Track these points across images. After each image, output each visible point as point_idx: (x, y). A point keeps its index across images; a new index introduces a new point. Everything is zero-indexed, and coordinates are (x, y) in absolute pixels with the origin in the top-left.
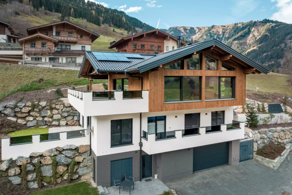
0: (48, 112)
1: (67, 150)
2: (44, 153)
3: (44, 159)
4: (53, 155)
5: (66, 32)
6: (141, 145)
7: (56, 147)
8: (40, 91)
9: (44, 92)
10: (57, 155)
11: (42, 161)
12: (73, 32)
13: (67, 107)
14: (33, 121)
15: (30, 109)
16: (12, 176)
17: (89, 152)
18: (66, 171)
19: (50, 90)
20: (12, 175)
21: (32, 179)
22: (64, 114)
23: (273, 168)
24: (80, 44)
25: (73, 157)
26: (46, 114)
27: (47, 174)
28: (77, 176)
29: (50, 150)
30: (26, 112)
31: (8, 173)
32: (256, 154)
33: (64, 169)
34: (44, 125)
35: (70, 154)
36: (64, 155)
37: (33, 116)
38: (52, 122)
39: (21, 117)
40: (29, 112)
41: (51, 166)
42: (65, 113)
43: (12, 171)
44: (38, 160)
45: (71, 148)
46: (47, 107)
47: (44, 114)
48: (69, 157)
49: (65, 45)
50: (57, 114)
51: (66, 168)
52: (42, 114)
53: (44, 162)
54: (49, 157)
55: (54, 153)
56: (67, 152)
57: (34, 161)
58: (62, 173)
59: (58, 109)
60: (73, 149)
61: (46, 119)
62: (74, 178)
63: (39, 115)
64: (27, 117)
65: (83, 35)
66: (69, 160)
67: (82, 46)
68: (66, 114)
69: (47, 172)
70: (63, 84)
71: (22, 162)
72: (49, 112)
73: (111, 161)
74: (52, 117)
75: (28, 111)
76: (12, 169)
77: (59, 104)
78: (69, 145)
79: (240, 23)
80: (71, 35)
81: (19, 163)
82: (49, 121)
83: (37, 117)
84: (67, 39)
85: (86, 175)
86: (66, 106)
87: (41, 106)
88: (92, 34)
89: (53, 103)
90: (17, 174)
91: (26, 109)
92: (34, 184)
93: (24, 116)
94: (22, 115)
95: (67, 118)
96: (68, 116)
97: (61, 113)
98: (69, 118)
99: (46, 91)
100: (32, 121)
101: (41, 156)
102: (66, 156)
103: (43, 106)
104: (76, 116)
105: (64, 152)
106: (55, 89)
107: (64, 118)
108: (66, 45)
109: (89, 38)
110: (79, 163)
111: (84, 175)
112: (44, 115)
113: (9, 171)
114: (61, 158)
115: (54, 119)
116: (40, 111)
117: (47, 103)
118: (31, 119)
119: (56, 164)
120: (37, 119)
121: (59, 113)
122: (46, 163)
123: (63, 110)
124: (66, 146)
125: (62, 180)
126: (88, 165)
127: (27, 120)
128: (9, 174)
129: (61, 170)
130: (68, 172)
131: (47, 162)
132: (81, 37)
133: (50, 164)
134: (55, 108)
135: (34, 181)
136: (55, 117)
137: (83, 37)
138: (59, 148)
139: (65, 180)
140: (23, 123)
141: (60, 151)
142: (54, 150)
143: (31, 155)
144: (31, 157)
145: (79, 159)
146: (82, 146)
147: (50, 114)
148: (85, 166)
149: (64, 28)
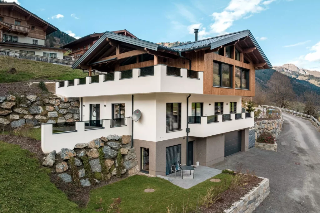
0: (39, 109)
1: (112, 140)
2: (89, 144)
3: (91, 152)
4: (98, 146)
5: (13, 19)
6: (188, 130)
7: (100, 137)
8: (18, 84)
9: (24, 85)
10: (103, 147)
11: (88, 153)
12: (22, 20)
13: (64, 103)
14: (20, 120)
15: (14, 104)
16: (61, 173)
17: (131, 143)
18: (113, 165)
19: (31, 84)
20: (61, 171)
21: (83, 176)
22: (61, 110)
23: (275, 151)
24: (31, 37)
25: (118, 148)
26: (37, 111)
27: (96, 169)
28: (125, 170)
29: (95, 141)
30: (9, 107)
31: (55, 169)
32: (256, 142)
33: (111, 163)
34: (35, 125)
35: (115, 145)
36: (109, 146)
37: (18, 114)
38: (47, 121)
39: (1, 114)
40: (13, 108)
41: (98, 159)
42: (64, 110)
43: (59, 166)
44: (84, 153)
45: (115, 138)
46: (37, 102)
47: (35, 110)
48: (114, 149)
49: (10, 36)
50: (53, 111)
51: (113, 162)
52: (31, 111)
53: (91, 155)
54: (95, 150)
55: (100, 143)
56: (112, 143)
57: (81, 154)
58: (110, 168)
59: (53, 105)
60: (116, 139)
61: (37, 117)
62: (122, 173)
63: (28, 113)
64: (10, 115)
65: (35, 27)
66: (115, 152)
67: (34, 40)
68: (64, 112)
69: (96, 167)
70: (43, 78)
71: (68, 156)
72: (41, 109)
73: (167, 148)
74: (46, 115)
75: (11, 107)
76: (59, 164)
77: (54, 99)
78: (112, 135)
79: (166, 43)
80: (19, 23)
81: (65, 157)
82: (43, 120)
83: (25, 115)
84: (15, 28)
85: (133, 168)
86: (64, 101)
87: (29, 100)
88: (49, 26)
89: (46, 98)
90: (65, 170)
91: (8, 104)
92: (86, 182)
93: (7, 114)
94: (3, 112)
95: (66, 115)
96: (67, 113)
97: (57, 109)
98: (69, 116)
99: (27, 84)
100: (17, 120)
101: (87, 148)
102: (112, 148)
103: (33, 100)
104: (75, 114)
105: (109, 143)
106: (37, 83)
107: (62, 116)
108: (12, 36)
109: (42, 31)
110: (124, 156)
111: (131, 169)
112: (35, 112)
113: (57, 166)
114: (107, 150)
115: (49, 117)
116: (28, 107)
117: (37, 97)
118: (17, 117)
119: (103, 157)
120: (26, 117)
121: (55, 110)
122: (93, 156)
123: (60, 106)
124: (110, 136)
125: (111, 176)
126: (132, 158)
127: (11, 119)
128: (57, 171)
129: (109, 165)
130: (115, 166)
131: (93, 154)
132: (33, 27)
133: (97, 158)
134: (49, 103)
135: (84, 178)
136: (50, 115)
137: (36, 29)
138: (104, 138)
139: (115, 175)
140: (5, 123)
141: (105, 142)
142: (99, 140)
143: (75, 147)
144: (76, 150)
145: (124, 151)
146: (124, 136)
147: (43, 111)
148: (130, 159)
149: (9, 14)
